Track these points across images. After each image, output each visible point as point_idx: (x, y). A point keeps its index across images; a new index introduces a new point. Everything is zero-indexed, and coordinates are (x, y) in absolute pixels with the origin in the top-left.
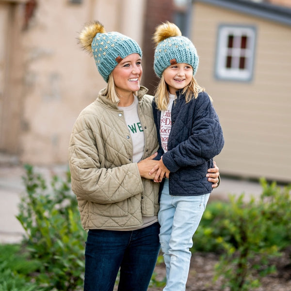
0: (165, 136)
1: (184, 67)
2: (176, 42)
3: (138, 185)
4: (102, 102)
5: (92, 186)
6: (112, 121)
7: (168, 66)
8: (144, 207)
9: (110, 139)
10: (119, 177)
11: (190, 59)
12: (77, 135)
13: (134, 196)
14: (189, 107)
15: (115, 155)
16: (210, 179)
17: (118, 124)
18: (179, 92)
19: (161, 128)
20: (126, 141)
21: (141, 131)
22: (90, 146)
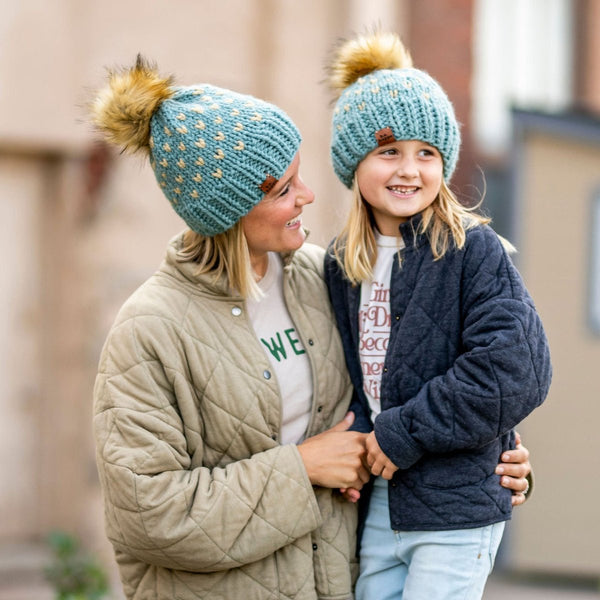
0: (373, 357)
1: (417, 153)
2: (391, 81)
3: (305, 508)
4: (181, 277)
5: (176, 523)
6: (215, 331)
7: (370, 151)
8: (321, 574)
9: (216, 386)
10: (248, 487)
11: (433, 129)
12: (119, 378)
13: (294, 543)
14: (444, 272)
15: (233, 430)
16: (506, 480)
17: (232, 339)
18: (408, 226)
19: (364, 337)
20: (263, 386)
21: (298, 353)
22: (159, 408)
